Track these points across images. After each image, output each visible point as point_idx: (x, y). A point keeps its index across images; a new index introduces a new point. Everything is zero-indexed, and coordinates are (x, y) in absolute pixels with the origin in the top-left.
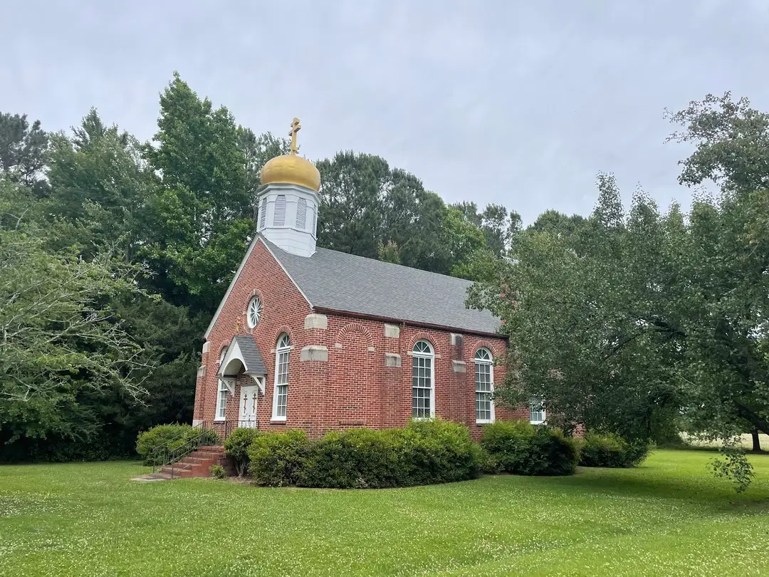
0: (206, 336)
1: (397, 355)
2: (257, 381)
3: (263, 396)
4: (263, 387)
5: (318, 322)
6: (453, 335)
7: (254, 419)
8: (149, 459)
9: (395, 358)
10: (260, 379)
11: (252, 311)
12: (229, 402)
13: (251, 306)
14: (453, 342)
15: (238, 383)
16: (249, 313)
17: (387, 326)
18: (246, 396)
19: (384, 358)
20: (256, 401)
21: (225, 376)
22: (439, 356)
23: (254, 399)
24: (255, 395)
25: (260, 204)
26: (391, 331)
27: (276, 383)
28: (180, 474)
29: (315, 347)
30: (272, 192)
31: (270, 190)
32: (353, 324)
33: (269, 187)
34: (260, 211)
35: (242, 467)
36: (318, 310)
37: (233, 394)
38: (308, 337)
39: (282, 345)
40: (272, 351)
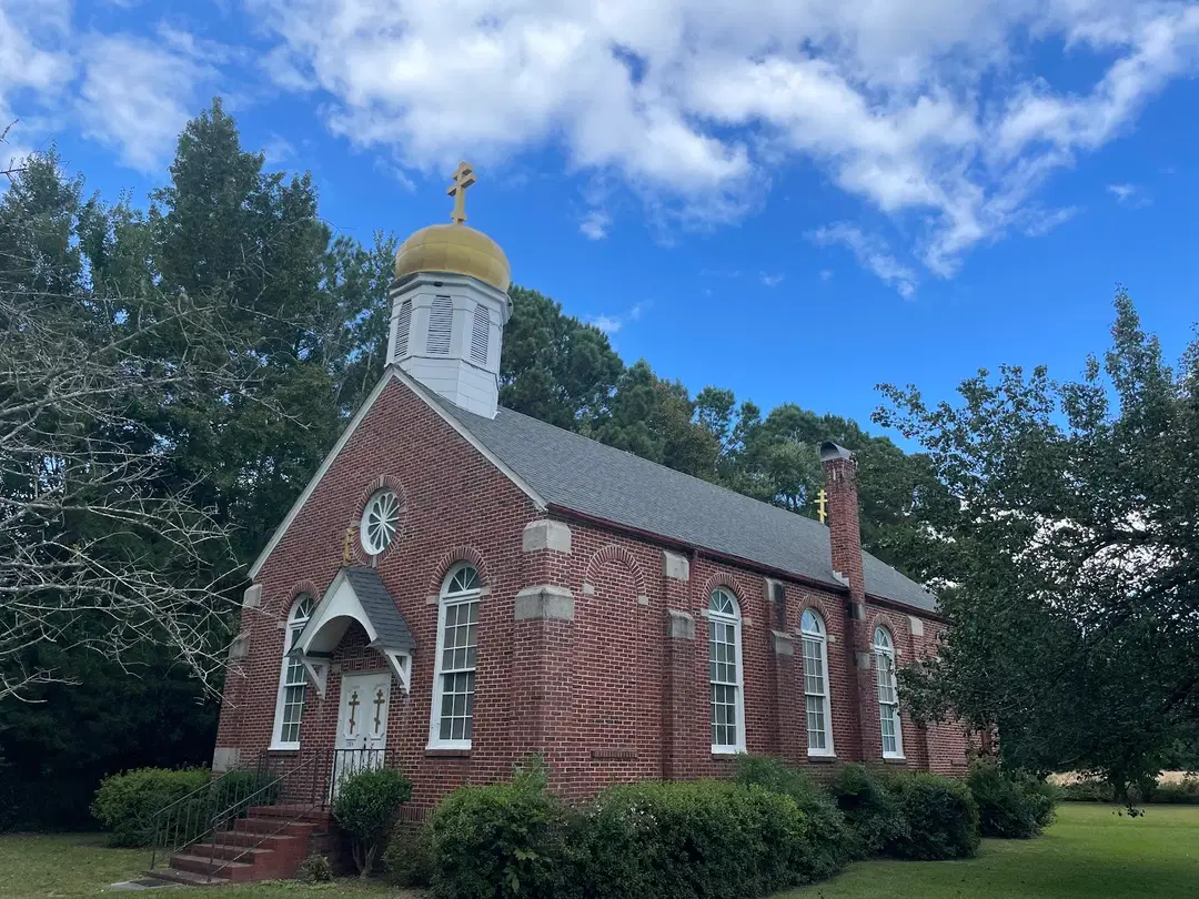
0: (253, 574)
1: (687, 615)
2: (395, 662)
3: (405, 696)
4: (405, 674)
5: (558, 537)
6: (770, 582)
7: (381, 745)
8: (126, 833)
9: (686, 620)
10: (400, 659)
11: (372, 518)
12: (308, 710)
13: (369, 511)
14: (771, 595)
15: (337, 668)
16: (365, 524)
17: (668, 555)
18: (355, 696)
19: (666, 620)
20: (384, 708)
21: (311, 654)
22: (749, 621)
23: (379, 702)
24: (380, 694)
25: (396, 311)
26: (676, 566)
27: (438, 669)
28: (226, 873)
29: (550, 589)
30: (424, 288)
31: (420, 284)
32: (612, 546)
33: (421, 278)
34: (394, 326)
35: (370, 855)
36: (556, 513)
37: (322, 692)
38: (531, 568)
39: (454, 587)
40: (430, 600)
